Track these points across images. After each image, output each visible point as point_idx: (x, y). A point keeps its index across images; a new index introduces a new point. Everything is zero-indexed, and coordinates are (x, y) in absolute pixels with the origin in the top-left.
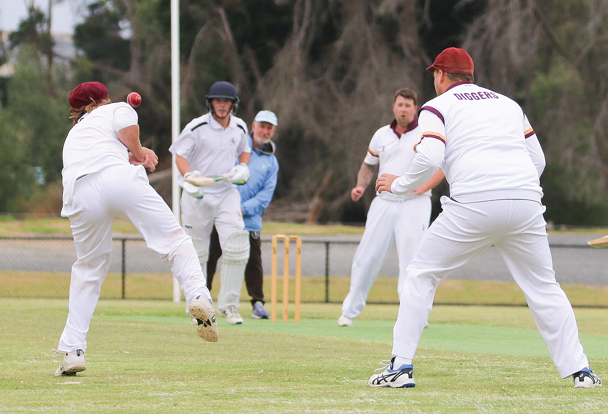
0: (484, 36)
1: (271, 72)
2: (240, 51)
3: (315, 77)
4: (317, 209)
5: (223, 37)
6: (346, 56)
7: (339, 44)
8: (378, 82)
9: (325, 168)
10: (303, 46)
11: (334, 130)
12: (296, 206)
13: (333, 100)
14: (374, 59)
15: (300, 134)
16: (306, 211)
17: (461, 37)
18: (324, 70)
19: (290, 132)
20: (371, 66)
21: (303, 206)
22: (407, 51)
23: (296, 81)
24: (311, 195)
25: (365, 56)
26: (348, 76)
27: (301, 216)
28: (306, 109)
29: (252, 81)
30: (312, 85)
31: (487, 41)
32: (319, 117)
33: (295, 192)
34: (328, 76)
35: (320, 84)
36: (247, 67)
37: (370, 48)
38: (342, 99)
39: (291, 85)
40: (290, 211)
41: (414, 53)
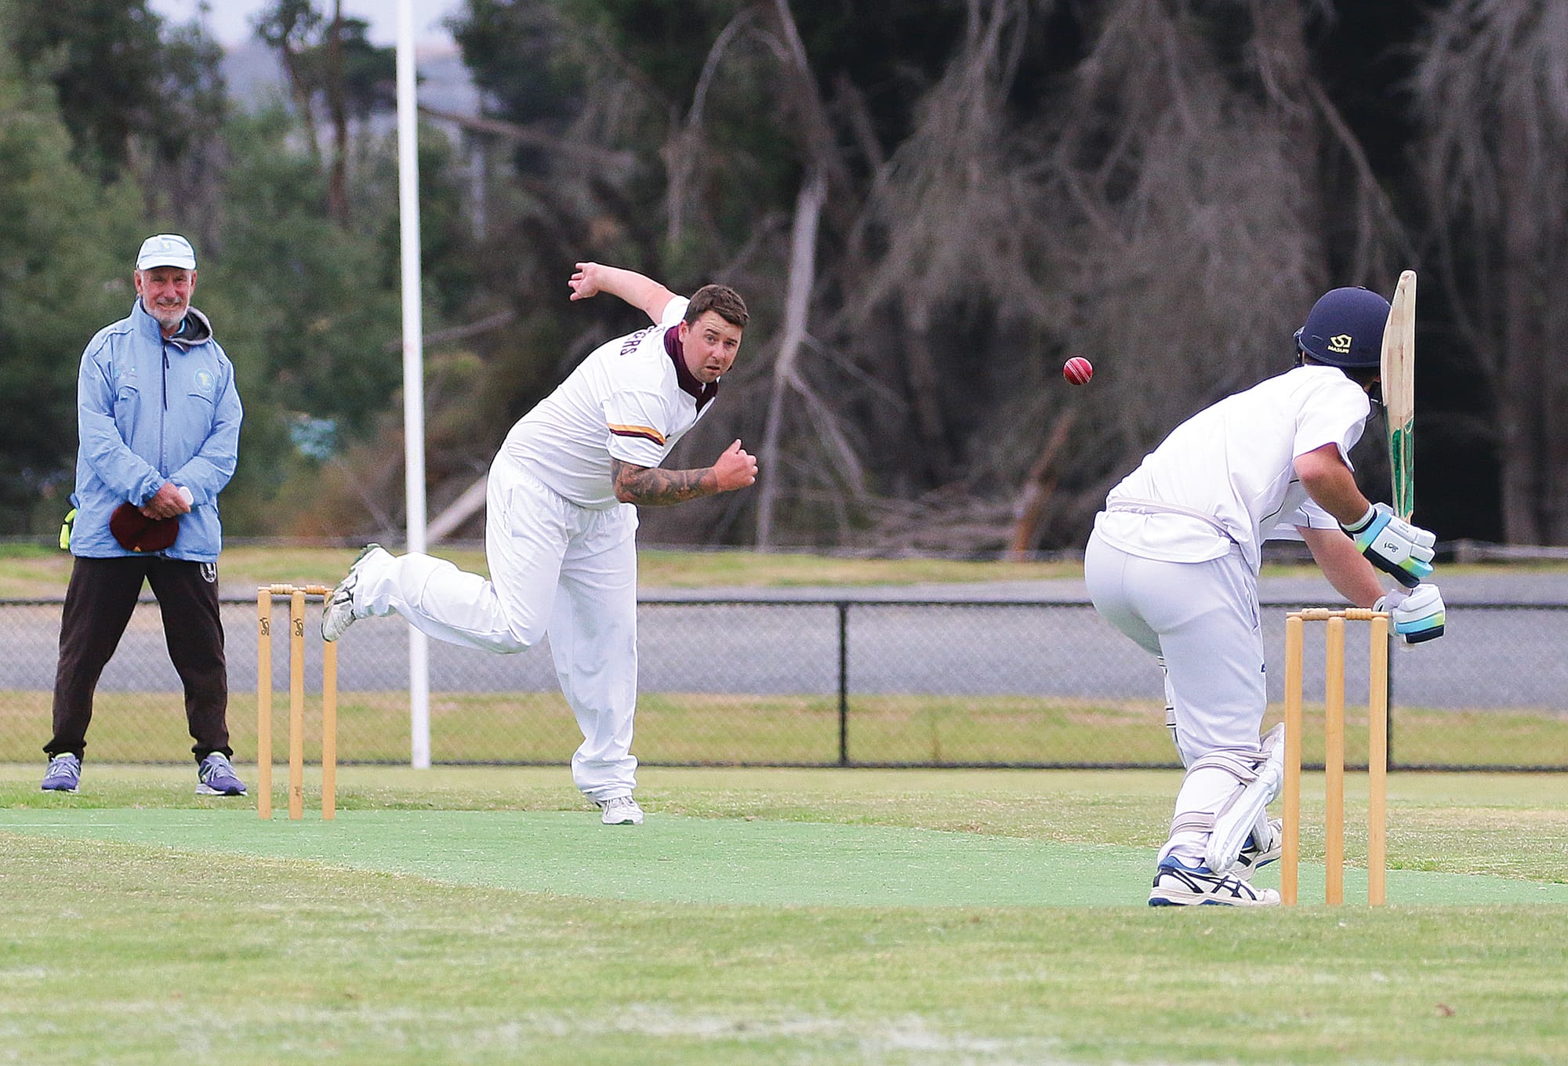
0: (1481, 43)
1: (906, 148)
2: (827, 93)
3: (1028, 159)
4: (1034, 517)
5: (782, 55)
6: (1109, 101)
7: (1090, 69)
8: (1196, 170)
9: (1057, 404)
10: (993, 77)
11: (1080, 301)
12: (979, 508)
13: (1078, 220)
14: (1183, 106)
15: (987, 311)
16: (1005, 520)
17: (1416, 47)
18: (1053, 139)
19: (960, 308)
20: (1177, 127)
21: (1000, 508)
22: (1273, 88)
23: (975, 172)
24: (1019, 479)
25: (1161, 100)
26: (1114, 157)
27: (992, 534)
28: (1003, 247)
29: (861, 170)
30: (1018, 182)
31: (1486, 57)
32: (1036, 265)
33: (976, 472)
34: (1061, 157)
35: (1041, 179)
36: (846, 136)
37: (1175, 80)
38: (1098, 217)
39: (963, 183)
40: (963, 520)
41: (1291, 93)
